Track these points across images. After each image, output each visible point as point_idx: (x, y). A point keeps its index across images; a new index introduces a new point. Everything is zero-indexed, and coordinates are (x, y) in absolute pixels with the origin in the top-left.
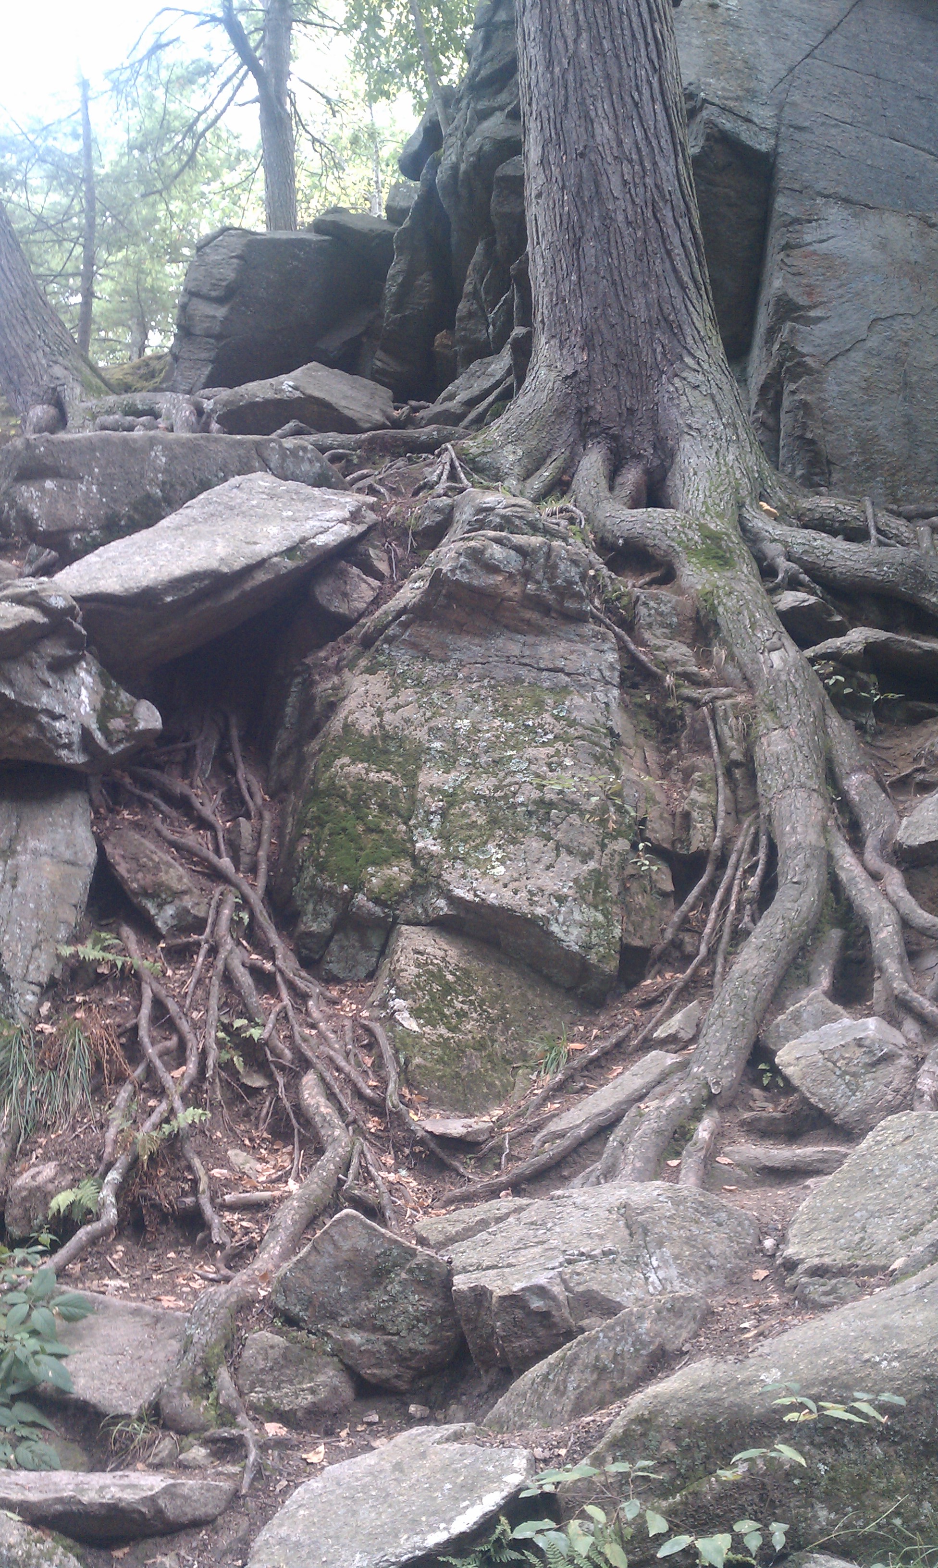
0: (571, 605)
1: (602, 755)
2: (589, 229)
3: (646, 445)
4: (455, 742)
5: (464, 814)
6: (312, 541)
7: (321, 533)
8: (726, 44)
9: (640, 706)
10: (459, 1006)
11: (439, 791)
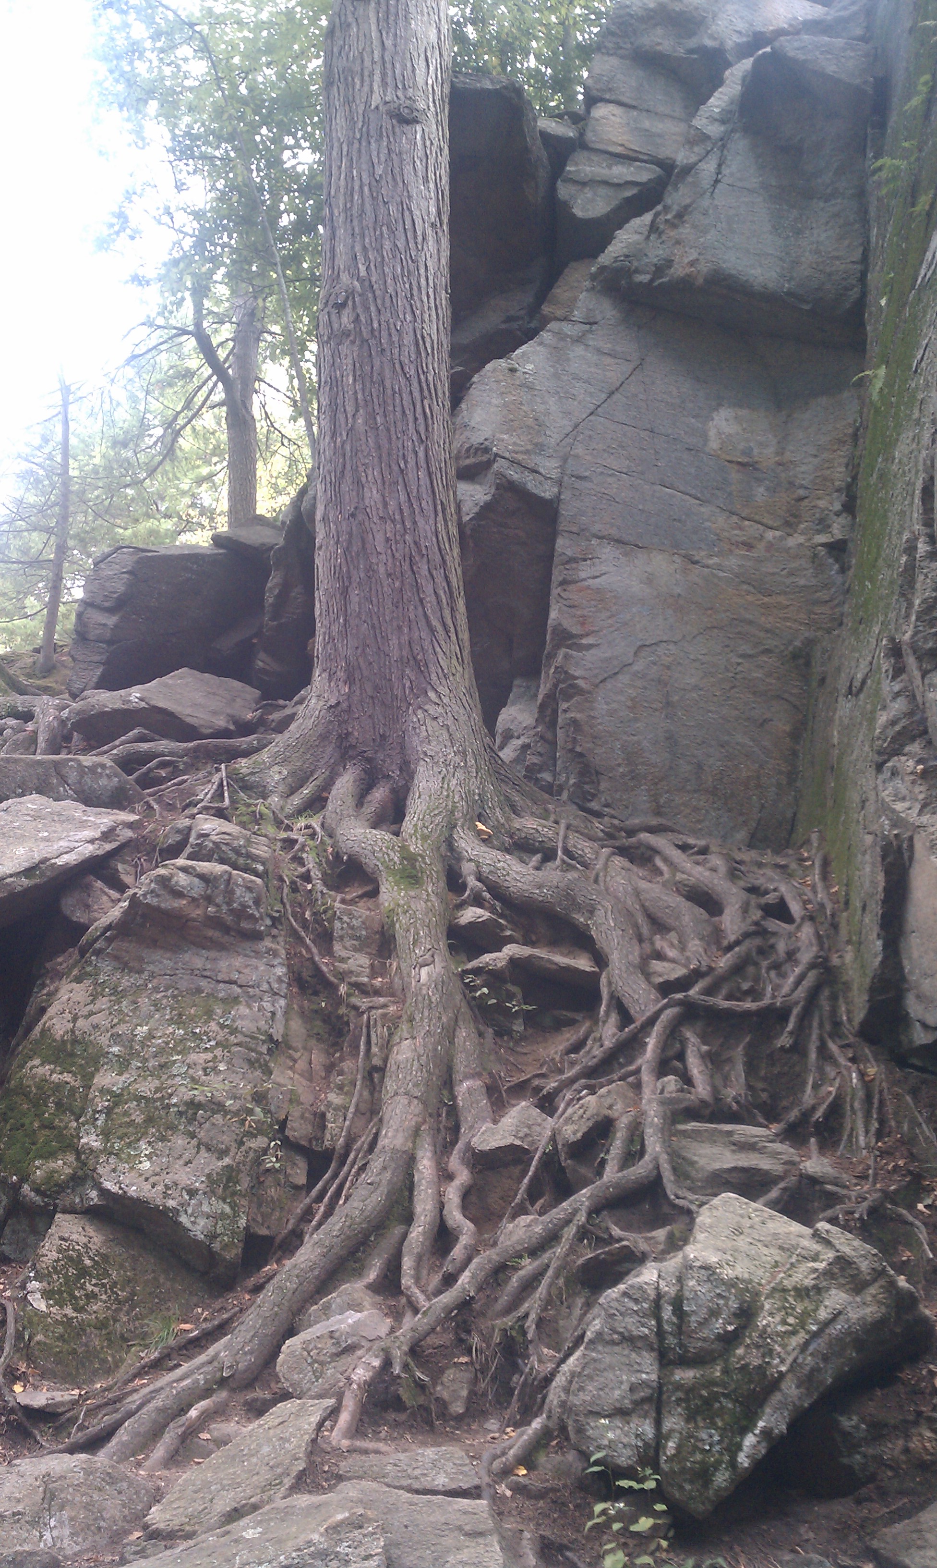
0: (245, 925)
1: (257, 1060)
2: (355, 578)
3: (394, 767)
4: (131, 1047)
5: (126, 1113)
6: (53, 861)
7: (66, 853)
8: (521, 404)
9: (316, 1012)
10: (90, 1288)
11: (109, 1092)
